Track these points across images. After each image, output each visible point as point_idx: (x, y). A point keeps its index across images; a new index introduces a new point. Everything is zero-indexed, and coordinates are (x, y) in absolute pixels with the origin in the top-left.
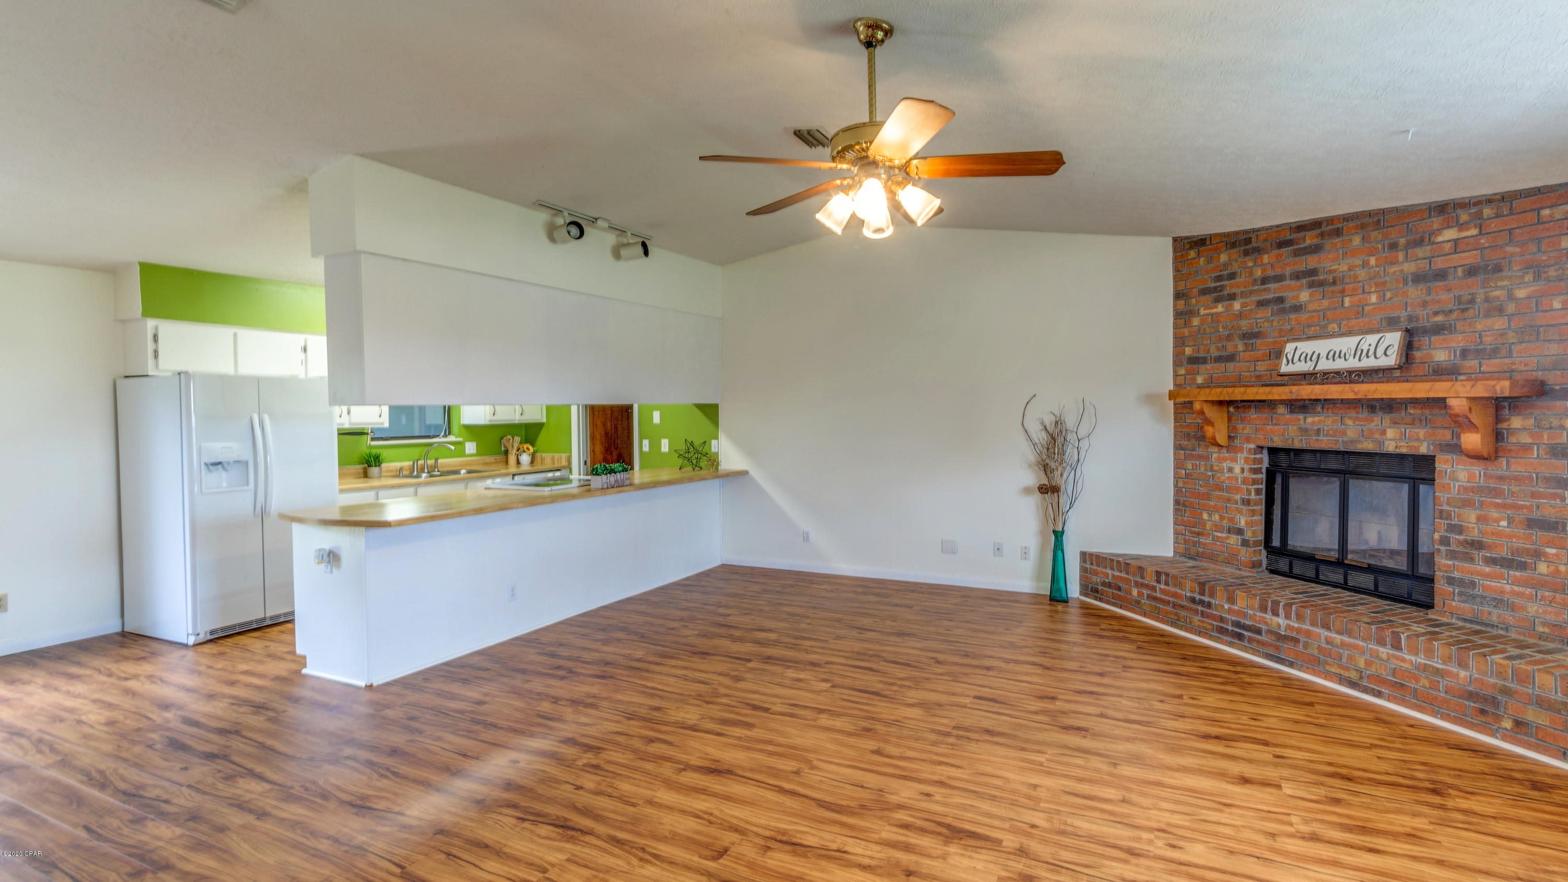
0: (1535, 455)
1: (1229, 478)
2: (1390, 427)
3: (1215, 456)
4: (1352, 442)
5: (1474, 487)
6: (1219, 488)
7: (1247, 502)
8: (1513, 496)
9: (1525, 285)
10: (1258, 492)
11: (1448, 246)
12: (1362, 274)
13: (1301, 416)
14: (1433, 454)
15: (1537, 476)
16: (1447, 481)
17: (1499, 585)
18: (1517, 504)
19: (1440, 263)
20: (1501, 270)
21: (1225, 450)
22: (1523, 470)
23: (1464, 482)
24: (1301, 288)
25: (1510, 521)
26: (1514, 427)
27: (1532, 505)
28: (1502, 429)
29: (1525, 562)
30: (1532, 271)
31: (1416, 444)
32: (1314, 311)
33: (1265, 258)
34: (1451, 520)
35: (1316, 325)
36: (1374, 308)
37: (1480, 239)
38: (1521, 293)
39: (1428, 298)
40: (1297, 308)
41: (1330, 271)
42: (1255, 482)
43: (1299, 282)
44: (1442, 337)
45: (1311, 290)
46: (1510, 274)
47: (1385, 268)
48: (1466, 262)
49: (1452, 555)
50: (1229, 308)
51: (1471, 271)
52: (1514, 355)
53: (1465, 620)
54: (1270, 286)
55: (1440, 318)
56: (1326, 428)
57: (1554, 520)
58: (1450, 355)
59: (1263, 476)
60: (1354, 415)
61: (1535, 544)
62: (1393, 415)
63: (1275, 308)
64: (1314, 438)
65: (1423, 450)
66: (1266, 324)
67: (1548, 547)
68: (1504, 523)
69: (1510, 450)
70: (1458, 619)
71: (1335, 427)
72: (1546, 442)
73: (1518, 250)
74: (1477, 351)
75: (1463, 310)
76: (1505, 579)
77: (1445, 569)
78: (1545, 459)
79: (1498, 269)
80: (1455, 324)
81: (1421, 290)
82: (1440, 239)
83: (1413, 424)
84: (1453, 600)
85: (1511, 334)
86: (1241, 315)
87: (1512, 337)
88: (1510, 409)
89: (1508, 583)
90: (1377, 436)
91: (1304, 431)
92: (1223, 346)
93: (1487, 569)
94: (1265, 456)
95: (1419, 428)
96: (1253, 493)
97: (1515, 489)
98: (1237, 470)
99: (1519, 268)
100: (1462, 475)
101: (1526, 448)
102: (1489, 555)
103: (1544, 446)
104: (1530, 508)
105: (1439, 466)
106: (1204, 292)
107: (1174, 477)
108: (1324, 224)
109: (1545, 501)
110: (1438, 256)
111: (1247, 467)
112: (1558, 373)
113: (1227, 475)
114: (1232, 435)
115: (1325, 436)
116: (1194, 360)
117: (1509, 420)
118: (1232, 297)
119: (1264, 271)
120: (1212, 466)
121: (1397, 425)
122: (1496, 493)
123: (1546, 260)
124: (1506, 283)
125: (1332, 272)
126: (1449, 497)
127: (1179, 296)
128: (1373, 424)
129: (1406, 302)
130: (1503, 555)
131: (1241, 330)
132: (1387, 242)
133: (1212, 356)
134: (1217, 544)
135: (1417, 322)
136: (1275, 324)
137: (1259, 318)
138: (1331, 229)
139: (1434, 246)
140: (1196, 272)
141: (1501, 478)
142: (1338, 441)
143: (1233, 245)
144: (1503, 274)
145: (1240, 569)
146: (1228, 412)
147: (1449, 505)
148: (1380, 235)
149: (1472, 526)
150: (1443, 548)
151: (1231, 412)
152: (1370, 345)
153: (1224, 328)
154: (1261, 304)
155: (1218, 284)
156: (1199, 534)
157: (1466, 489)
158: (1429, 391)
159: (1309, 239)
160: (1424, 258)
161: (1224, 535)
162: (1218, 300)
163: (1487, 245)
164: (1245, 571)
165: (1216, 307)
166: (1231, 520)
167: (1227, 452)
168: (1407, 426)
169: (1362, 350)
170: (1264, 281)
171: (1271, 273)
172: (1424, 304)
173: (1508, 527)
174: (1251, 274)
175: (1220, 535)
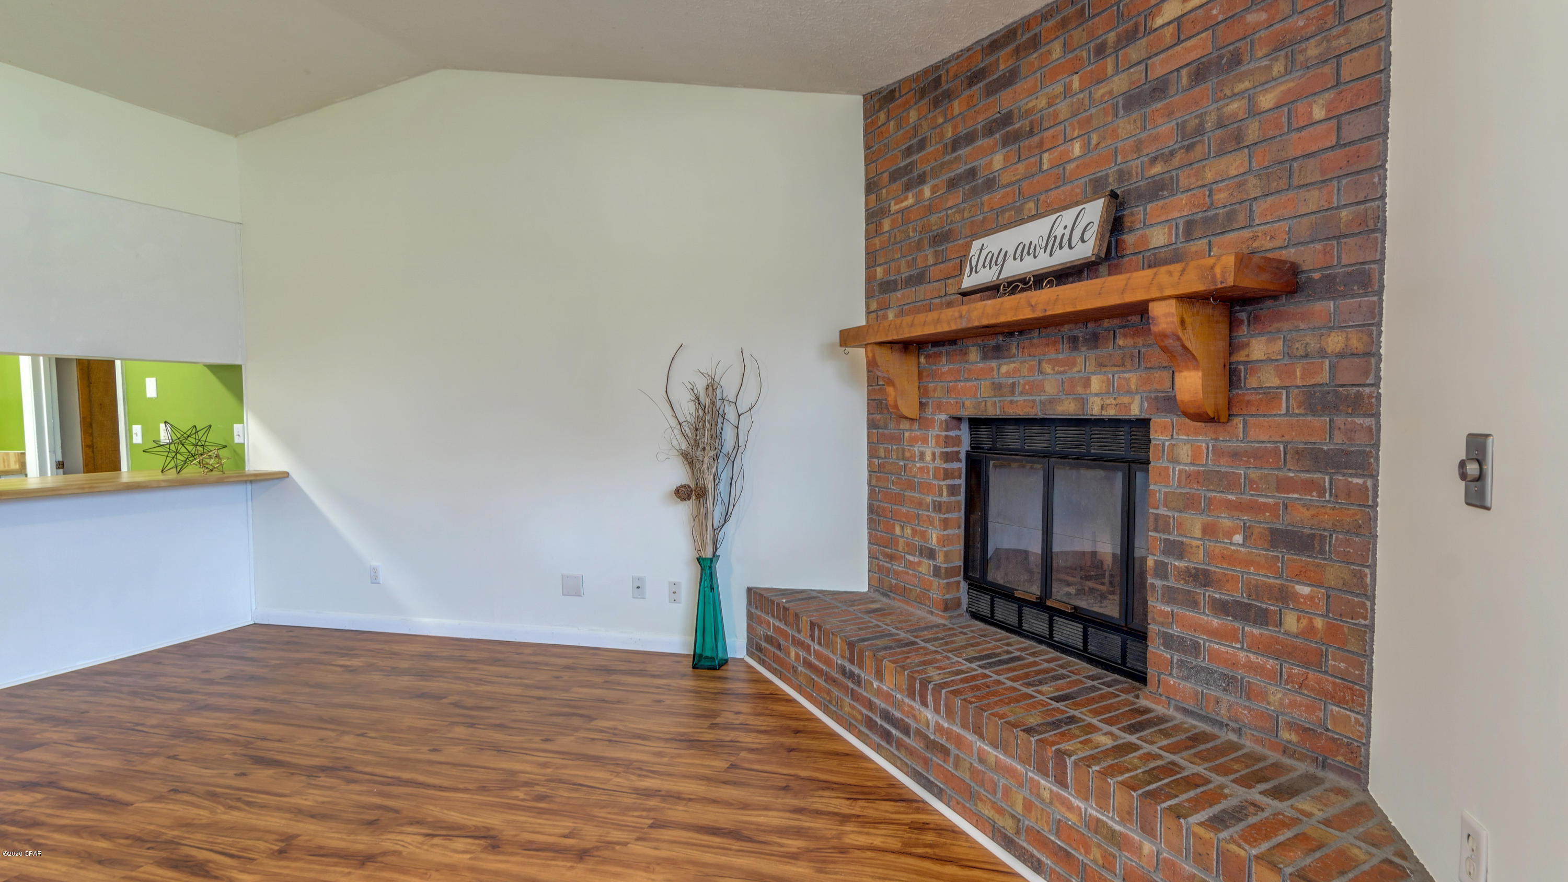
0: (1284, 411)
1: (921, 469)
2: (1094, 373)
3: (907, 434)
4: (1051, 402)
5: (1198, 472)
6: (911, 486)
7: (938, 507)
8: (1251, 488)
9: (1273, 83)
10: (953, 490)
11: (1169, 31)
12: (1063, 107)
13: (994, 364)
14: (1147, 417)
15: (1285, 448)
16: (1165, 464)
17: (1230, 650)
18: (1257, 501)
19: (1159, 68)
20: (1239, 63)
21: (916, 425)
22: (1266, 438)
23: (1186, 464)
24: (993, 151)
25: (1247, 532)
26: (1255, 358)
27: (1277, 504)
28: (1239, 363)
29: (1267, 610)
30: (1283, 53)
31: (1125, 400)
32: (1009, 185)
33: (957, 106)
34: (1169, 534)
35: (1010, 209)
36: (1077, 167)
37: (1211, 9)
38: (1266, 101)
39: (1144, 135)
40: (990, 184)
41: (1026, 111)
42: (948, 474)
43: (992, 139)
44: (1161, 203)
45: (1005, 151)
46: (1252, 66)
47: (1090, 92)
48: (1193, 56)
49: (1170, 595)
50: (919, 197)
51: (1200, 73)
52: (1257, 222)
53: (1186, 711)
54: (960, 152)
55: (1157, 169)
56: (1021, 381)
57: (1307, 531)
58: (1170, 234)
59: (962, 465)
60: (1053, 356)
61: (1280, 577)
62: (1099, 351)
63: (967, 187)
64: (1009, 399)
65: (1135, 410)
66: (957, 216)
67: (1298, 583)
68: (1238, 538)
69: (1249, 402)
70: (1177, 708)
71: (1032, 379)
72: (1299, 383)
73: (1263, 16)
74: (1206, 221)
75: (1189, 148)
76: (1238, 641)
77: (1161, 619)
78: (1297, 415)
79: (1236, 60)
80: (1177, 175)
81: (1135, 121)
82: (1159, 21)
83: (1123, 365)
84: (1170, 674)
85: (1252, 181)
86: (931, 208)
87: (1253, 187)
88: (1249, 325)
89: (1242, 649)
90: (1079, 389)
91: (998, 388)
92: (913, 258)
93: (1216, 622)
94: (964, 433)
95: (1130, 371)
96: (945, 493)
97: (1254, 474)
98: (928, 458)
99: (1265, 50)
100: (1184, 452)
101: (1271, 395)
102: (1217, 596)
103: (1296, 391)
104: (1273, 509)
105: (1157, 436)
106: (894, 177)
107: (869, 471)
108: (1020, 32)
109: (1296, 496)
110: (1156, 54)
111: (938, 451)
112: (1319, 246)
113: (918, 465)
114: (924, 400)
115: (1021, 393)
116: (887, 287)
117: (1248, 345)
118: (922, 179)
119: (955, 127)
120: (903, 450)
121: (1105, 369)
122: (1227, 482)
123: (1302, 28)
124: (1247, 84)
125: (1028, 112)
126: (1165, 492)
127: (871, 187)
128: (1075, 369)
129: (1116, 148)
130: (1237, 596)
131: (931, 231)
132: (1092, 45)
133: (903, 276)
134: (907, 573)
135: (1128, 180)
136: (967, 214)
137: (950, 208)
138: (1028, 38)
139: (1151, 37)
140: (886, 145)
141: (1235, 455)
142: (1034, 401)
143: (921, 93)
144: (1243, 68)
145: (932, 613)
146: (919, 363)
147: (1165, 505)
148: (1084, 33)
149: (1195, 543)
150: (1159, 583)
151: (922, 360)
152: (1065, 227)
153: (914, 230)
154: (952, 184)
155: (909, 160)
156: (891, 558)
157: (1189, 476)
158: (1123, 291)
159: (1003, 61)
160: (1139, 63)
161: (916, 560)
162: (908, 187)
163: (1220, 18)
164: (937, 615)
165: (906, 198)
166: (923, 535)
167: (919, 428)
168: (1116, 369)
169: (1055, 237)
170: (956, 144)
171: (962, 131)
172: (1138, 147)
173: (1243, 545)
174: (942, 136)
175: (911, 558)
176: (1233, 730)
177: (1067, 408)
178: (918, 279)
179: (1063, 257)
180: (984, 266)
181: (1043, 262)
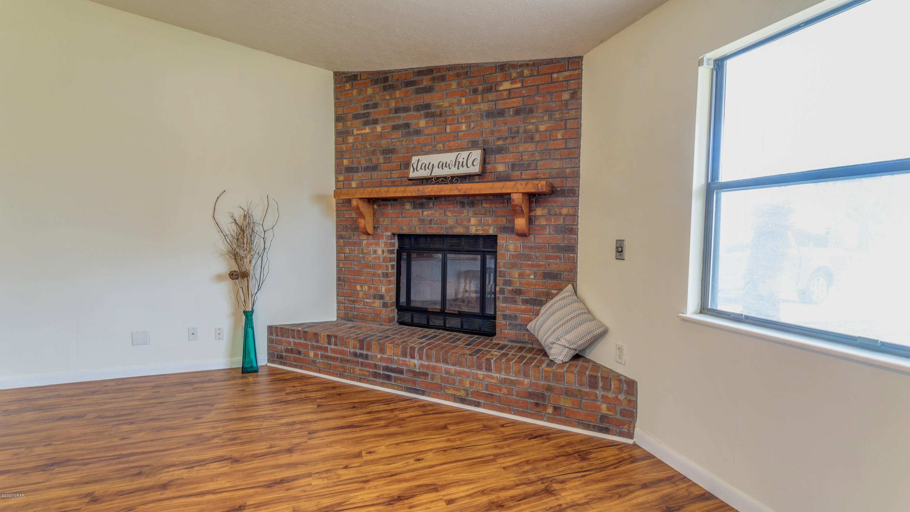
0: (548, 233)
1: (374, 258)
2: (472, 217)
3: (365, 242)
4: (451, 228)
5: (517, 254)
6: (367, 266)
7: (386, 275)
8: (537, 259)
9: (544, 123)
10: (393, 267)
11: (505, 93)
12: (457, 109)
13: (420, 211)
14: (496, 234)
15: (548, 245)
16: (504, 252)
17: (529, 316)
18: (539, 264)
19: (501, 105)
20: (532, 112)
21: (371, 237)
22: (542, 242)
23: (512, 252)
24: (420, 118)
25: (535, 274)
26: (538, 215)
27: (546, 264)
28: (532, 216)
29: (542, 300)
30: (548, 113)
31: (487, 228)
32: (428, 135)
33: (398, 94)
34: (505, 277)
35: (429, 145)
36: (464, 134)
37: (522, 90)
38: (542, 128)
39: (494, 129)
40: (418, 132)
41: (438, 106)
42: (390, 260)
43: (419, 113)
44: (501, 155)
45: (426, 119)
46: (537, 115)
47: (470, 106)
48: (515, 105)
49: (506, 300)
50: (373, 130)
51: (518, 112)
52: (539, 168)
53: (512, 341)
54: (400, 114)
55: (500, 143)
56: (435, 219)
57: (556, 272)
58: (506, 167)
59: (395, 256)
60: (452, 209)
61: (546, 288)
62: (474, 208)
63: (404, 131)
64: (428, 226)
65: (491, 232)
66: (398, 143)
67: (553, 289)
68: (532, 277)
69: (536, 230)
70: (508, 341)
71: (441, 218)
72: (553, 224)
73: (541, 99)
74: (520, 165)
75: (513, 138)
76: (532, 312)
77: (502, 309)
78: (552, 234)
79: (531, 111)
80: (508, 146)
81: (491, 122)
82: (501, 88)
83: (486, 214)
84: (506, 329)
85: (537, 154)
86: (381, 136)
87: (537, 156)
88: (536, 203)
89: (533, 315)
90: (465, 223)
91: (422, 221)
92: (370, 159)
93: (523, 307)
94: (396, 241)
95: (488, 217)
96: (390, 268)
97: (538, 254)
98: (380, 252)
99: (541, 111)
100: (511, 247)
101: (544, 228)
102: (524, 298)
103: (552, 226)
104: (544, 266)
105: (500, 242)
106: (355, 117)
107: (337, 260)
109: (552, 261)
110: (500, 100)
111: (386, 249)
112: (559, 180)
113: (373, 256)
114: (376, 226)
115: (436, 224)
116: (350, 170)
117: (535, 210)
118: (375, 122)
119: (397, 103)
120: (363, 250)
121: (477, 216)
122: (528, 257)
123: (554, 107)
124: (535, 120)
125: (439, 107)
126: (504, 262)
127: (338, 119)
128: (463, 215)
129: (482, 131)
130: (532, 296)
131: (381, 147)
132: (471, 88)
133: (363, 166)
134: (366, 308)
135: (488, 144)
136: (404, 143)
137: (393, 139)
138: (439, 76)
139: (498, 93)
140: (350, 100)
141: (531, 248)
142: (442, 227)
143: (376, 82)
144: (533, 114)
145: (382, 325)
146: (373, 208)
147: (504, 267)
148: (468, 82)
149: (516, 280)
150: (501, 296)
151: (375, 207)
152: (464, 159)
153: (370, 145)
154: (395, 128)
155: (366, 111)
156: (354, 302)
157: (513, 256)
158: (502, 188)
159: (426, 82)
160: (492, 101)
161: (371, 301)
162: (366, 124)
163: (525, 95)
164: (385, 325)
165: (365, 129)
166: (376, 289)
167: (373, 239)
168: (482, 216)
169: (459, 162)
170: (397, 110)
171: (401, 105)
172: (492, 132)
173: (534, 279)
174: (388, 105)
175: (368, 301)
176: (530, 343)
177: (459, 230)
178: (375, 168)
179: (463, 171)
180: (421, 168)
181: (454, 171)
